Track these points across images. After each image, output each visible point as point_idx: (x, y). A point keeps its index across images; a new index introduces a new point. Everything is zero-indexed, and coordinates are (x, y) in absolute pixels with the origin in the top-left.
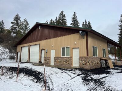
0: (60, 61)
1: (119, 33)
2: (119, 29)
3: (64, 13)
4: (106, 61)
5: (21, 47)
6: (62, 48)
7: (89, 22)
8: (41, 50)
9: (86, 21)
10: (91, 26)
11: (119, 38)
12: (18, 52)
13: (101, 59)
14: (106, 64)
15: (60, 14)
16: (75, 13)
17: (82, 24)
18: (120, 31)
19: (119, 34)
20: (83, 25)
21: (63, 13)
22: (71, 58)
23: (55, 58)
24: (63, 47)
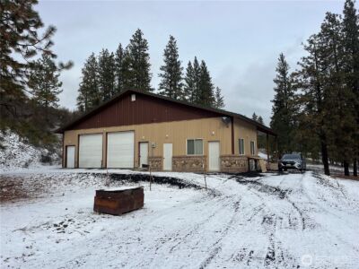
0: (185, 163)
1: (273, 98)
2: (276, 90)
3: (143, 37)
4: (256, 161)
5: (79, 136)
6: (189, 141)
8: (140, 143)
11: (274, 110)
12: (67, 147)
13: (249, 159)
14: (256, 165)
18: (276, 93)
19: (274, 101)
22: (205, 157)
23: (173, 157)
24: (189, 139)
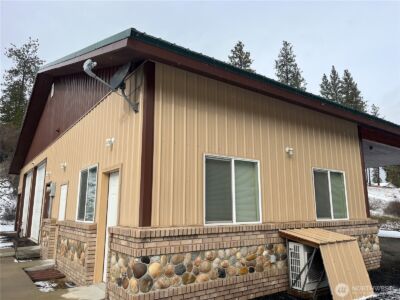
7: (347, 73)
9: (334, 72)
10: (355, 89)
15: (231, 55)
16: (286, 44)
17: (321, 82)
20: (322, 87)
21: (241, 50)
